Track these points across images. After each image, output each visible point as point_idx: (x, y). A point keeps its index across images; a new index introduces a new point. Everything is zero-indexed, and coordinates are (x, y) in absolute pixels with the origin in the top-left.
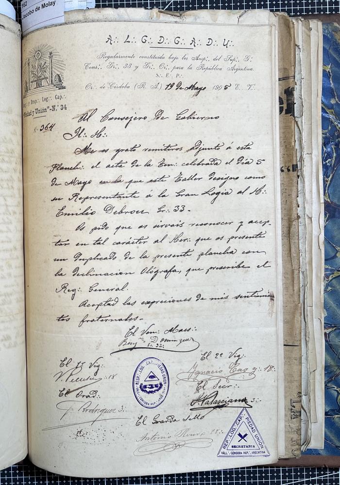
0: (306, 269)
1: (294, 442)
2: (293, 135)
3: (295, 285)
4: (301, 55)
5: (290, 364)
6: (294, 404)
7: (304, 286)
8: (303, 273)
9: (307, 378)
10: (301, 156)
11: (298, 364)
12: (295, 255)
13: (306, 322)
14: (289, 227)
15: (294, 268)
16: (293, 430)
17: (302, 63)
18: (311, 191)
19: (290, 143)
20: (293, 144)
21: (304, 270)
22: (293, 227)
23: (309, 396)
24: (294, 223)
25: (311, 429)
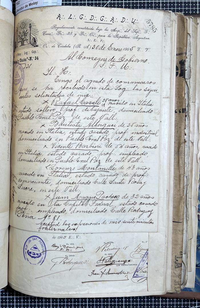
0: (189, 175)
1: (176, 283)
2: (184, 90)
3: (181, 184)
4: (191, 40)
5: (176, 234)
6: (178, 259)
7: (187, 185)
8: (186, 177)
9: (186, 243)
10: (188, 103)
11: (181, 234)
12: (181, 165)
13: (187, 208)
14: (179, 148)
15: (180, 174)
16: (176, 275)
17: (191, 45)
18: (194, 126)
19: (182, 95)
20: (184, 96)
21: (188, 175)
22: (181, 147)
23: (187, 255)
24: (182, 145)
25: (187, 276)
